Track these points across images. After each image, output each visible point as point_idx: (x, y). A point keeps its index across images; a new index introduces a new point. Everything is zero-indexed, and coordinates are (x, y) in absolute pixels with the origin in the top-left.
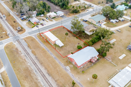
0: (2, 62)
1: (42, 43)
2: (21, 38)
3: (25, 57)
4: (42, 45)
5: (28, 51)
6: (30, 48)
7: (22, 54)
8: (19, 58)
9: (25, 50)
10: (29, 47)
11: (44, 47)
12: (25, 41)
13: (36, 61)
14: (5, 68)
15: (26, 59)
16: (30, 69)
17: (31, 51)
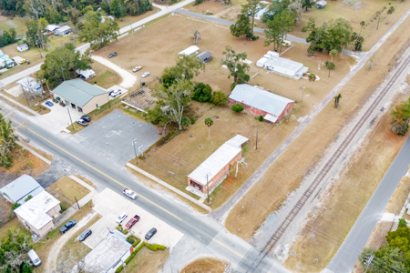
0: (373, 233)
1: (249, 182)
3: (322, 195)
5: (299, 198)
7: (316, 208)
8: (334, 204)
9: (300, 205)
10: (281, 205)
12: (257, 228)
14: (381, 214)
16: (347, 169)
17: (292, 194)
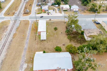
1: (30, 30)
2: (20, 19)
4: (28, 32)
6: (17, 30)
7: (6, 32)
9: (11, 31)
11: (29, 34)
12: (20, 23)
13: (7, 44)
15: (3, 39)
17: (15, 32)
